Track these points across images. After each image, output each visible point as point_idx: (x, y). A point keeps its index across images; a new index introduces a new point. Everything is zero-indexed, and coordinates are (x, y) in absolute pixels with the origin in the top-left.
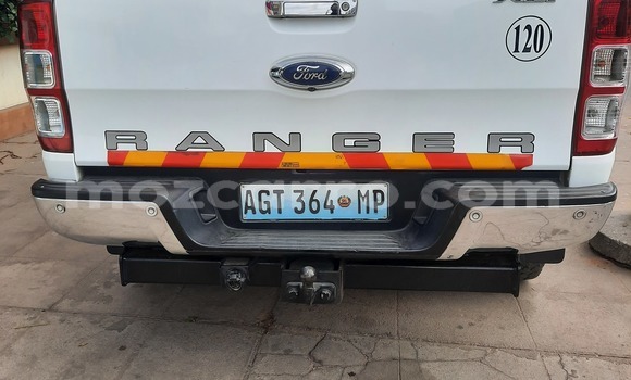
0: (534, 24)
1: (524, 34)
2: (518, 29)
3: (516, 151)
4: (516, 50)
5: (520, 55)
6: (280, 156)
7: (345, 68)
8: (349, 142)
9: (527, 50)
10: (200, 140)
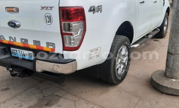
0: (49, 15)
1: (47, 18)
2: (46, 16)
3: (52, 47)
4: (46, 22)
5: (47, 23)
6: (13, 42)
7: (17, 24)
8: (23, 41)
9: (48, 22)
10: (2, 37)
